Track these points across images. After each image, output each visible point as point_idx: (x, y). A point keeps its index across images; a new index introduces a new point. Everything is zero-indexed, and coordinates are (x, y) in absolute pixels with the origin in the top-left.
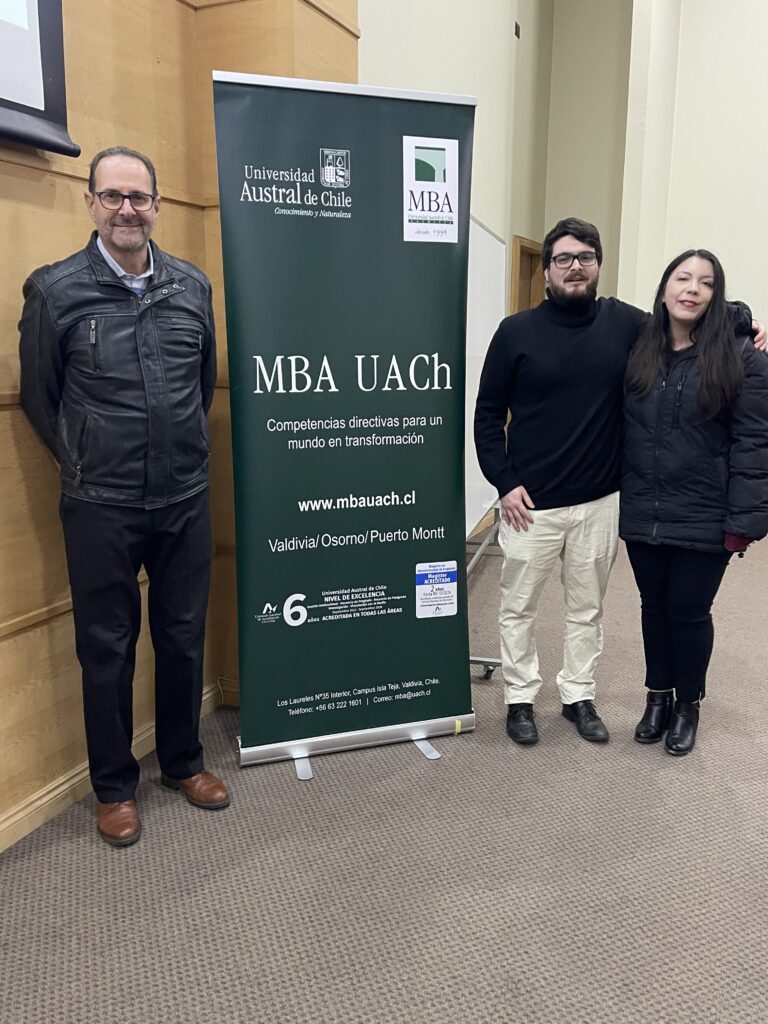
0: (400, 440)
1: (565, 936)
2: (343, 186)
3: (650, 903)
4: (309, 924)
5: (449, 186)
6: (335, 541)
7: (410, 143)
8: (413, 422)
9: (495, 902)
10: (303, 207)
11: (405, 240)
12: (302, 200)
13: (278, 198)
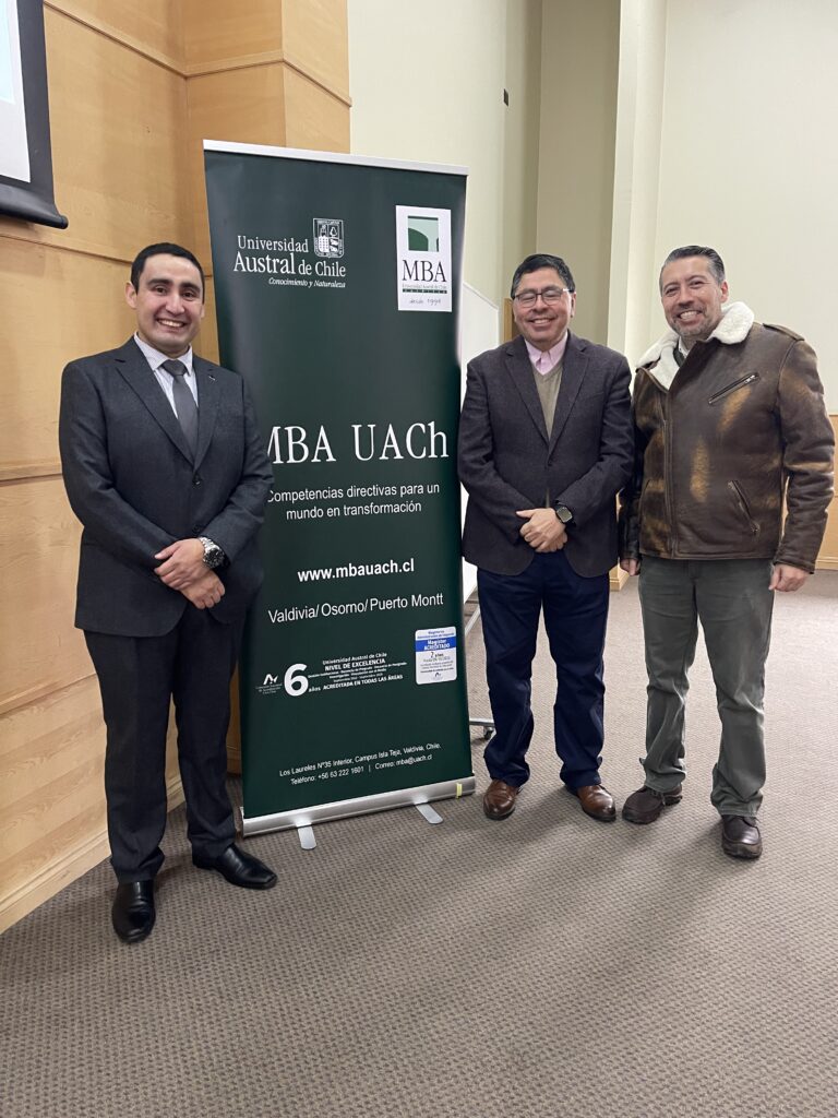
0: (398, 509)
1: (569, 1005)
2: (335, 256)
3: (652, 967)
4: (314, 1000)
5: (443, 256)
6: (335, 610)
7: (403, 213)
8: (411, 490)
9: (499, 971)
10: (298, 277)
11: (400, 309)
12: (296, 270)
13: (272, 268)
